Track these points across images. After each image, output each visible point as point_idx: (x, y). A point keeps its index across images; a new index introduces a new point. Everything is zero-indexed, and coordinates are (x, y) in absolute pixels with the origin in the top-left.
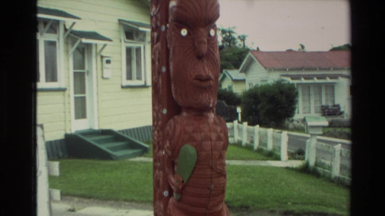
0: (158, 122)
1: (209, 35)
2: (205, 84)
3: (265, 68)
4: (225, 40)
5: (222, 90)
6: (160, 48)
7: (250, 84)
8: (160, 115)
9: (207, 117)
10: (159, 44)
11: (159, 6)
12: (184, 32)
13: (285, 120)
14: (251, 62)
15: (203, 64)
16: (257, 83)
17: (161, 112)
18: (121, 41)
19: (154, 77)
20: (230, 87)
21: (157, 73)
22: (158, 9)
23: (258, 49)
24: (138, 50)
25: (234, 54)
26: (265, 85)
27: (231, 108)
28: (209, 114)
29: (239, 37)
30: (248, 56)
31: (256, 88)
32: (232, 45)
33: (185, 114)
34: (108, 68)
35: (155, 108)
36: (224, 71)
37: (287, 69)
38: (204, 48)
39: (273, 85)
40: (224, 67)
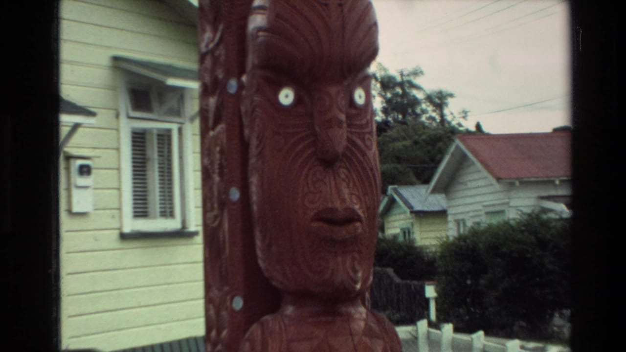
0: (219, 333)
1: (352, 103)
2: (343, 232)
3: (498, 179)
4: (390, 107)
5: (384, 240)
6: (224, 137)
7: (458, 222)
8: (224, 313)
9: (349, 318)
10: (221, 127)
11: (221, 27)
12: (286, 97)
13: (552, 316)
14: (461, 163)
15: (335, 178)
16: (477, 220)
17: (228, 303)
18: (117, 116)
19: (210, 215)
20: (406, 232)
21: (216, 205)
22: (218, 35)
23: (478, 126)
24: (165, 138)
25: (416, 142)
26: (499, 227)
27: (410, 286)
28: (352, 310)
29: (429, 98)
30: (452, 149)
31: (475, 233)
32: (409, 118)
33: (290, 310)
34: (86, 187)
35: (211, 295)
36: (390, 189)
37: (557, 182)
38: (340, 138)
39: (519, 223)
40: (391, 179)
